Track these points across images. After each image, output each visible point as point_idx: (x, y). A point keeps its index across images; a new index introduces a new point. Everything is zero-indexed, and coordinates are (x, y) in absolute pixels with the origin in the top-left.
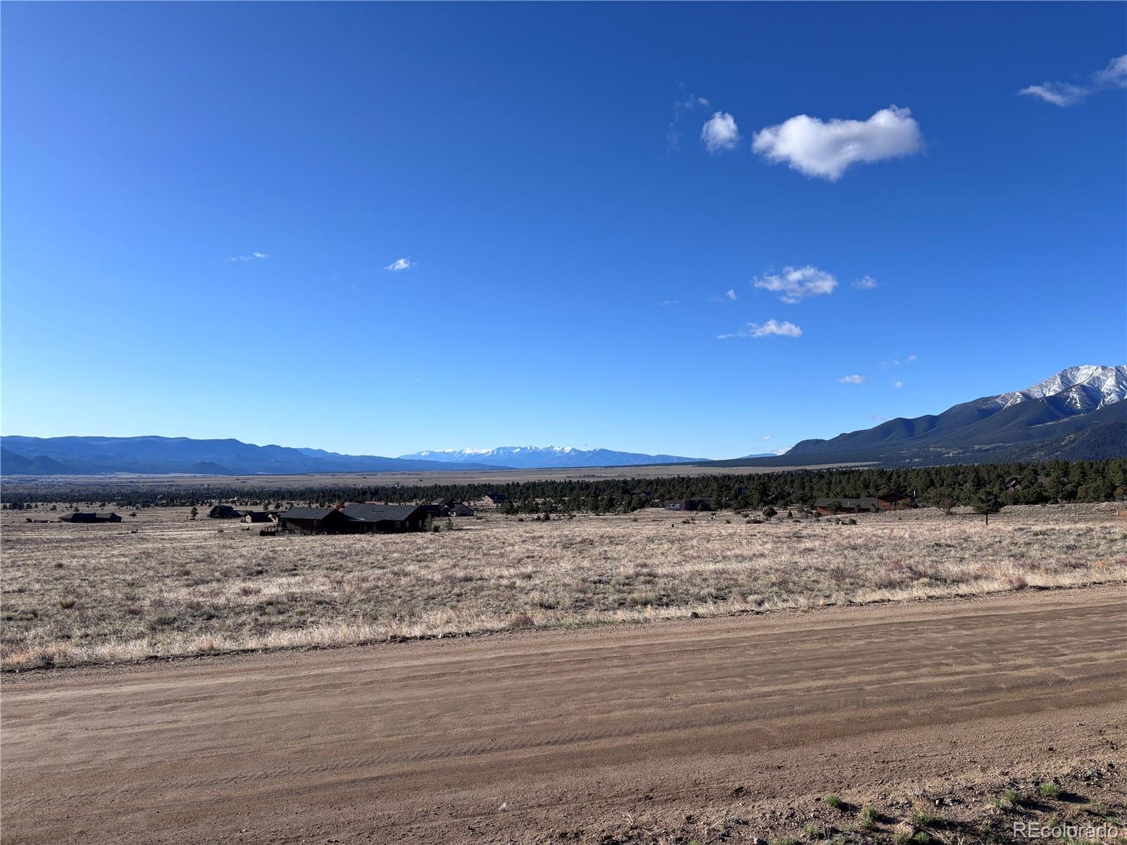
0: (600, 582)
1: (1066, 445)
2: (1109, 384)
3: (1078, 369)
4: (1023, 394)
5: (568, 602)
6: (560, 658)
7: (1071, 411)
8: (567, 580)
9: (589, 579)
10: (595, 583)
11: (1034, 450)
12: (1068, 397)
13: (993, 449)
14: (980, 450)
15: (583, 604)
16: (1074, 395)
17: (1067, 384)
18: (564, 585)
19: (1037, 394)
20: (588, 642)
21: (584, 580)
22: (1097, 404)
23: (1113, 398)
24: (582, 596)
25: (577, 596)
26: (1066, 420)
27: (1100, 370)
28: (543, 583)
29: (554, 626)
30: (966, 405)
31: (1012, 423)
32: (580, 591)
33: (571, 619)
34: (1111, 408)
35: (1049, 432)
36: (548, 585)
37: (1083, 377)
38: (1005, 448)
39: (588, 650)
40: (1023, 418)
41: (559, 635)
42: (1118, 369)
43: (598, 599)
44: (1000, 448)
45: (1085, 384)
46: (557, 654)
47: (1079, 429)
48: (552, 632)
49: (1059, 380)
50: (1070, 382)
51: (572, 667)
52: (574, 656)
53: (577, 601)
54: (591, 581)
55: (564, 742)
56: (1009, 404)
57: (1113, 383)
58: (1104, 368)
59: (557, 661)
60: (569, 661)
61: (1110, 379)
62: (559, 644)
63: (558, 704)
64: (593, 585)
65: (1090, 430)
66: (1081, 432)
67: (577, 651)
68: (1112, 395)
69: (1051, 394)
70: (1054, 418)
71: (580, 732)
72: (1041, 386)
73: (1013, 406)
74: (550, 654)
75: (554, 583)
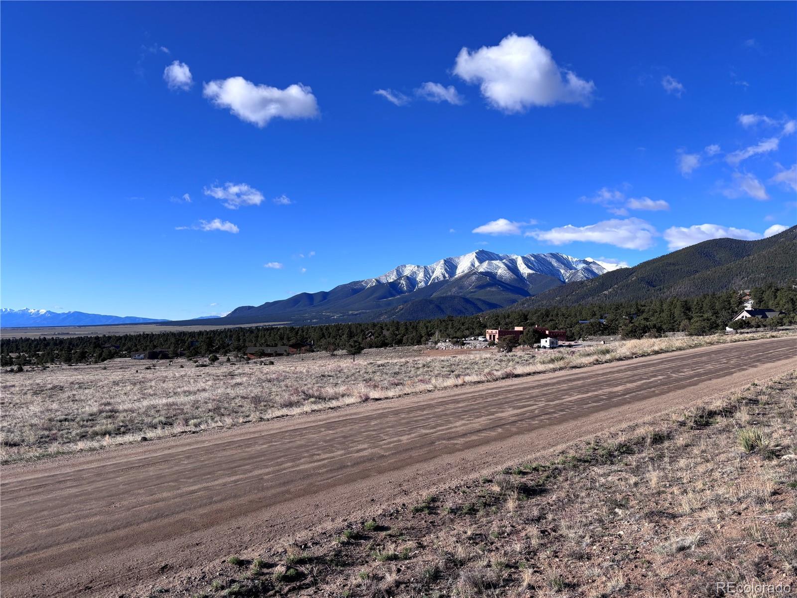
0: (66, 420)
1: (398, 312)
2: (420, 276)
3: (405, 266)
4: (377, 280)
5: (32, 439)
6: (17, 487)
7: (401, 291)
8: (35, 421)
9: (55, 419)
10: (61, 421)
11: (381, 314)
12: (400, 283)
13: (360, 314)
14: (352, 314)
15: (47, 440)
16: (403, 282)
17: (399, 274)
18: (32, 425)
19: (384, 281)
20: (45, 470)
21: (50, 420)
22: (414, 287)
23: (422, 285)
24: (46, 433)
25: (42, 433)
26: (398, 296)
27: (416, 268)
28: (10, 425)
29: (15, 460)
30: (345, 285)
31: (371, 298)
32: (46, 429)
33: (37, 452)
34: (421, 290)
35: (389, 304)
36: (15, 426)
37: (407, 272)
38: (366, 313)
39: (45, 477)
40: (377, 295)
41: (19, 468)
42: (425, 268)
43: (62, 434)
44: (363, 313)
45: (409, 275)
46: (14, 484)
47: (405, 302)
48: (12, 466)
49: (395, 273)
50: (401, 274)
51: (27, 493)
52: (31, 484)
53: (42, 438)
54: (57, 420)
55: (14, 556)
56: (369, 286)
57: (423, 276)
58: (418, 267)
59: (13, 489)
60: (26, 488)
61: (421, 273)
62: (16, 475)
63: (10, 526)
64: (59, 423)
65: (410, 303)
66: (405, 305)
67: (35, 479)
68: (422, 283)
69: (391, 281)
70: (392, 295)
71: (29, 545)
72: (386, 276)
73: (371, 287)
74: (7, 484)
75: (21, 424)
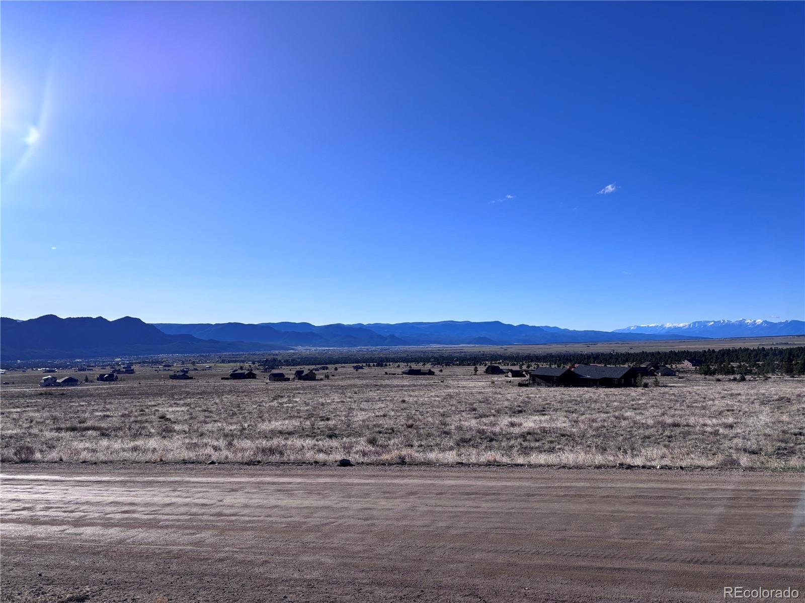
0: (800, 434)
5: (770, 449)
6: (769, 495)
8: (768, 431)
9: (789, 431)
10: (795, 435)
15: (785, 452)
18: (765, 435)
20: (791, 484)
21: (784, 432)
24: (783, 445)
25: (779, 444)
28: (744, 432)
29: (760, 468)
32: (782, 441)
33: (774, 463)
36: (749, 434)
39: (795, 491)
41: (766, 476)
43: (800, 449)
46: (765, 492)
48: (759, 473)
51: (782, 504)
52: (782, 495)
53: (779, 449)
54: (791, 434)
55: (779, 566)
59: (766, 497)
60: (778, 498)
62: (766, 483)
63: (770, 533)
64: (794, 437)
67: (785, 491)
71: (794, 559)
74: (758, 491)
75: (755, 433)
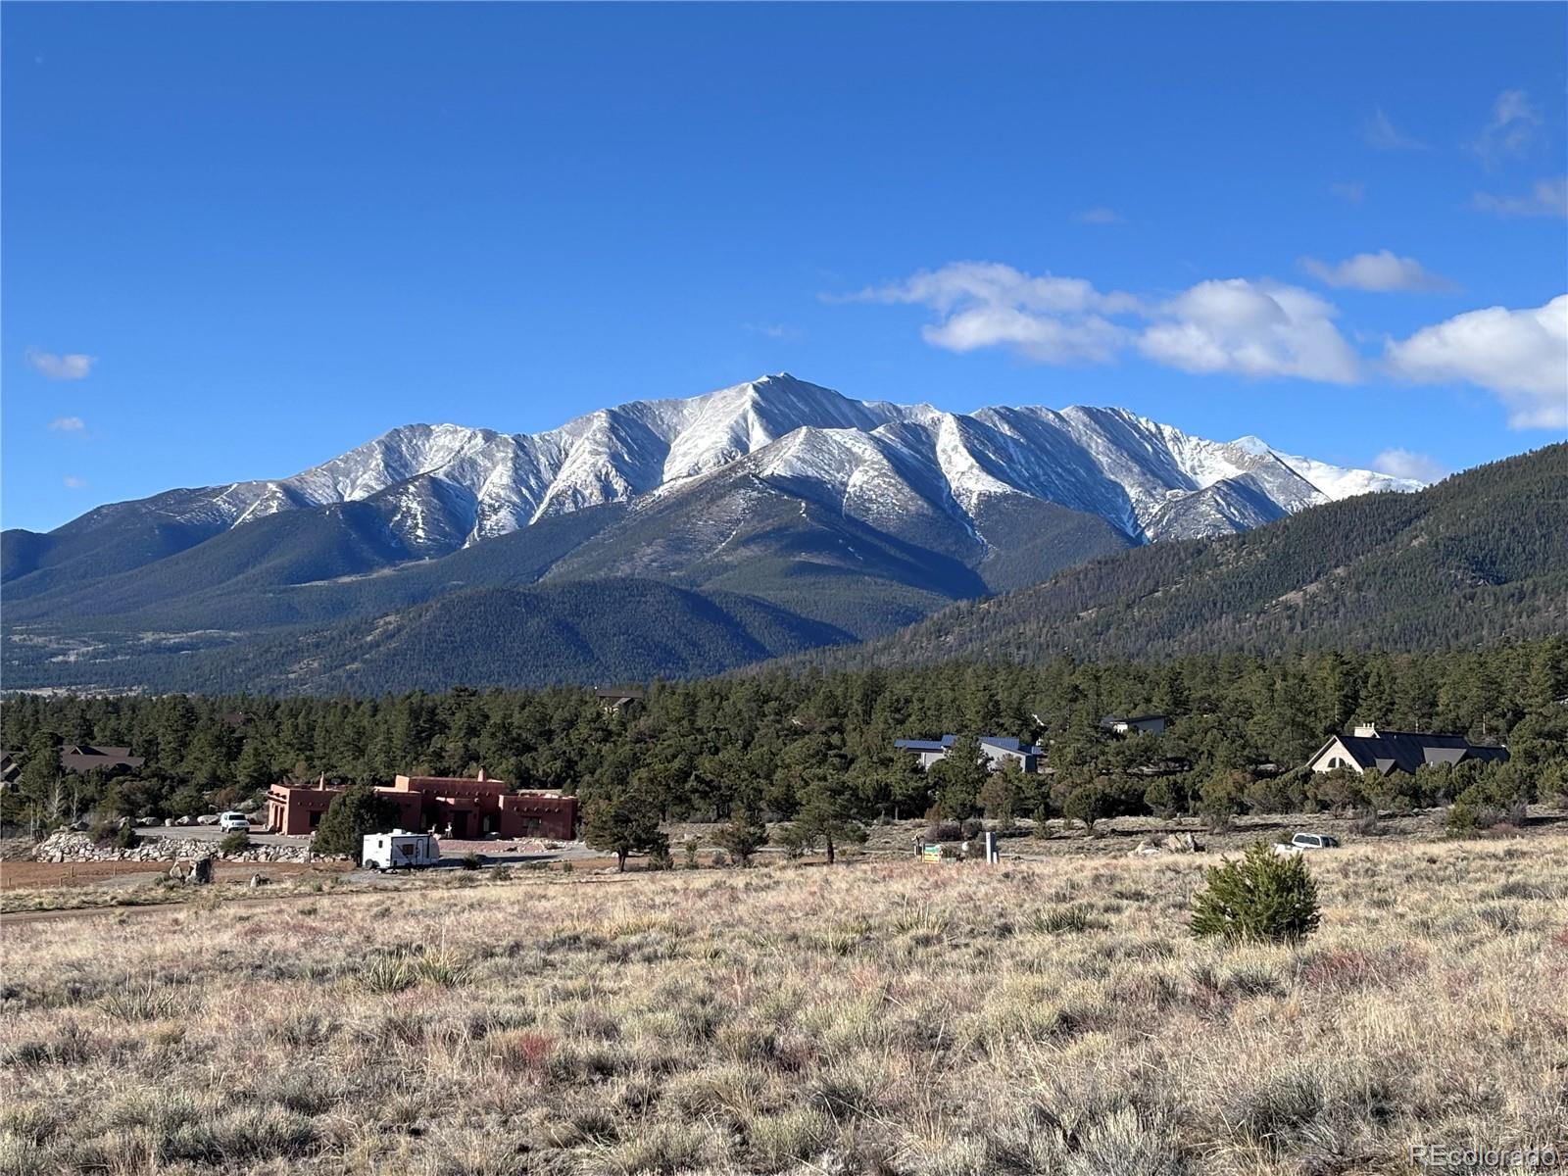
1: (376, 644)
2: (496, 481)
3: (427, 432)
4: (287, 490)
7: (399, 549)
11: (295, 653)
12: (396, 508)
13: (193, 646)
14: (156, 648)
16: (412, 504)
17: (398, 468)
19: (321, 494)
22: (465, 533)
23: (501, 521)
26: (387, 572)
27: (479, 440)
30: (130, 509)
31: (251, 571)
34: (493, 546)
35: (338, 605)
37: (436, 457)
38: (224, 642)
40: (281, 559)
42: (520, 443)
44: (211, 643)
45: (440, 475)
47: (414, 600)
49: (377, 460)
50: (406, 466)
56: (247, 516)
57: (506, 480)
58: (489, 436)
61: (500, 468)
65: (436, 606)
66: (413, 612)
68: (503, 513)
69: (358, 495)
70: (358, 565)
72: (333, 471)
73: (259, 522)
